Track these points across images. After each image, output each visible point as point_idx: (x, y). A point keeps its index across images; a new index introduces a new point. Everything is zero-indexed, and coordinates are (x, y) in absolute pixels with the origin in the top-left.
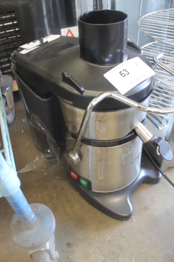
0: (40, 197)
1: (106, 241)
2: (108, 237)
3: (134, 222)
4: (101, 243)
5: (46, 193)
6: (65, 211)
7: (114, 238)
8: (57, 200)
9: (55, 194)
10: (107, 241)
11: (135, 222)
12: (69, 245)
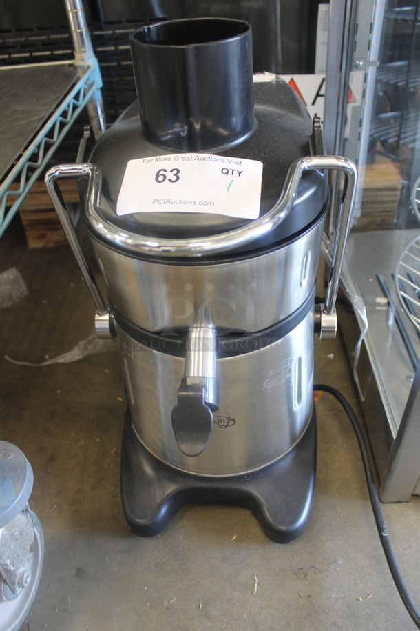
0: (82, 443)
1: (163, 605)
2: (172, 599)
3: (253, 593)
4: (149, 604)
5: (98, 440)
6: (114, 496)
7: (184, 607)
8: (112, 466)
9: (115, 449)
10: (166, 605)
11: (255, 593)
12: (80, 572)
